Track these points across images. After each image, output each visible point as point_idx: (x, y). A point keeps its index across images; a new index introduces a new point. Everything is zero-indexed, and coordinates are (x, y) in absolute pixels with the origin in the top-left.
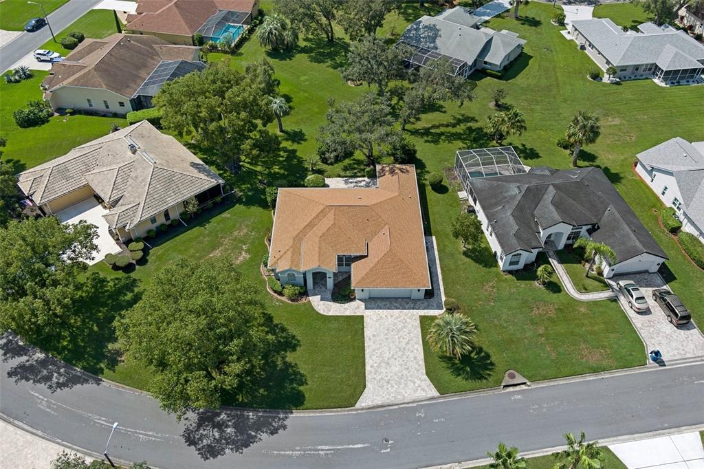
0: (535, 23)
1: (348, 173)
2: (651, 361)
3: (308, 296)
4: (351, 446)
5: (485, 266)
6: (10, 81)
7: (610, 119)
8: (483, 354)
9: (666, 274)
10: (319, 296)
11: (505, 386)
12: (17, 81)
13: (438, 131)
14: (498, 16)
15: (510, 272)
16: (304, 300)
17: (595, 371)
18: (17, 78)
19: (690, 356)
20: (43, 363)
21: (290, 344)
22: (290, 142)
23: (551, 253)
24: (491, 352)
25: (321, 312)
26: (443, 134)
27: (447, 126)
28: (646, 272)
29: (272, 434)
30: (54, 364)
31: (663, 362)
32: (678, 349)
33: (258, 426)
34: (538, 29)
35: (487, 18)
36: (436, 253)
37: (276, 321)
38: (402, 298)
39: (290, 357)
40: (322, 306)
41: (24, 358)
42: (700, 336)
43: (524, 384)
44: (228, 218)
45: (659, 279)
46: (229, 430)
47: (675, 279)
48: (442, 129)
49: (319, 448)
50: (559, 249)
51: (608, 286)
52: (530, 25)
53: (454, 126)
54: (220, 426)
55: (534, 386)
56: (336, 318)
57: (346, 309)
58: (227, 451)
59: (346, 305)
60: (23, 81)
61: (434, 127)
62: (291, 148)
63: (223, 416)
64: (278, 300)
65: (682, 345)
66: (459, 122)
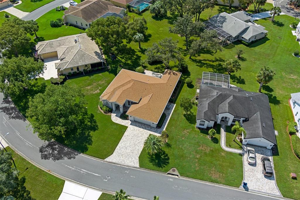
0: (281, 25)
1: (156, 70)
2: (242, 187)
3: (111, 113)
4: (94, 174)
5: (190, 123)
6: (57, 10)
7: (292, 75)
8: (167, 157)
9: (275, 151)
10: (116, 114)
11: (168, 173)
12: (59, 11)
13: (205, 62)
14: (264, 19)
15: (199, 128)
16: (109, 114)
17: (212, 181)
18: (60, 9)
19: (263, 191)
20: (12, 108)
21: (94, 128)
22: (140, 53)
23: (223, 126)
24: (170, 158)
25: (113, 121)
26: (206, 64)
27: (210, 61)
28: (266, 148)
29: (69, 159)
30: (15, 110)
31: (248, 189)
32: (260, 186)
33: (66, 154)
34: (281, 28)
35: (258, 19)
36: (172, 111)
37: (94, 118)
38: (147, 125)
39: (92, 133)
40: (115, 118)
41: (8, 105)
42: (275, 185)
43: (178, 175)
44: (100, 76)
45: (269, 153)
46: (56, 152)
47: (278, 155)
48: (207, 62)
49: (82, 170)
50: (228, 125)
51: (241, 148)
52: (278, 26)
53: (213, 62)
54: (53, 149)
55: (181, 178)
56: (117, 124)
57: (123, 122)
58: (51, 159)
59: (124, 121)
60: (61, 11)
61: (204, 60)
62: (139, 55)
63: (57, 146)
64: (100, 111)
65: (263, 185)
66: (217, 60)
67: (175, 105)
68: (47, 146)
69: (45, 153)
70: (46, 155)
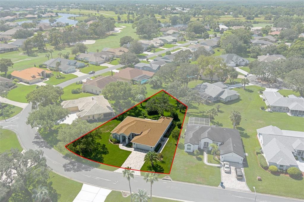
0: (251, 91)
1: (154, 119)
2: (220, 186)
3: (119, 143)
4: (105, 179)
6: (77, 84)
8: (162, 169)
9: (245, 164)
10: (122, 144)
14: (238, 88)
16: (117, 144)
17: (197, 183)
18: (79, 83)
19: (236, 188)
21: (105, 153)
22: (142, 109)
23: (206, 151)
24: (165, 170)
25: (120, 148)
27: (196, 113)
28: (238, 163)
29: (86, 171)
31: (225, 187)
32: (234, 185)
33: (83, 168)
34: (251, 93)
35: (233, 88)
36: (166, 142)
37: (106, 147)
38: (147, 150)
39: (103, 156)
40: (121, 146)
41: (39, 140)
42: (245, 184)
43: (170, 180)
44: (111, 122)
45: (241, 166)
46: (76, 167)
47: (248, 167)
48: (194, 114)
49: (96, 177)
50: (210, 150)
51: (219, 163)
52: (249, 92)
53: (198, 113)
54: (74, 166)
55: (173, 181)
56: (123, 150)
57: (128, 149)
59: (129, 148)
63: (76, 164)
64: (110, 142)
65: (236, 185)
67: (169, 139)
68: (69, 164)
69: (68, 168)
70: (68, 169)
